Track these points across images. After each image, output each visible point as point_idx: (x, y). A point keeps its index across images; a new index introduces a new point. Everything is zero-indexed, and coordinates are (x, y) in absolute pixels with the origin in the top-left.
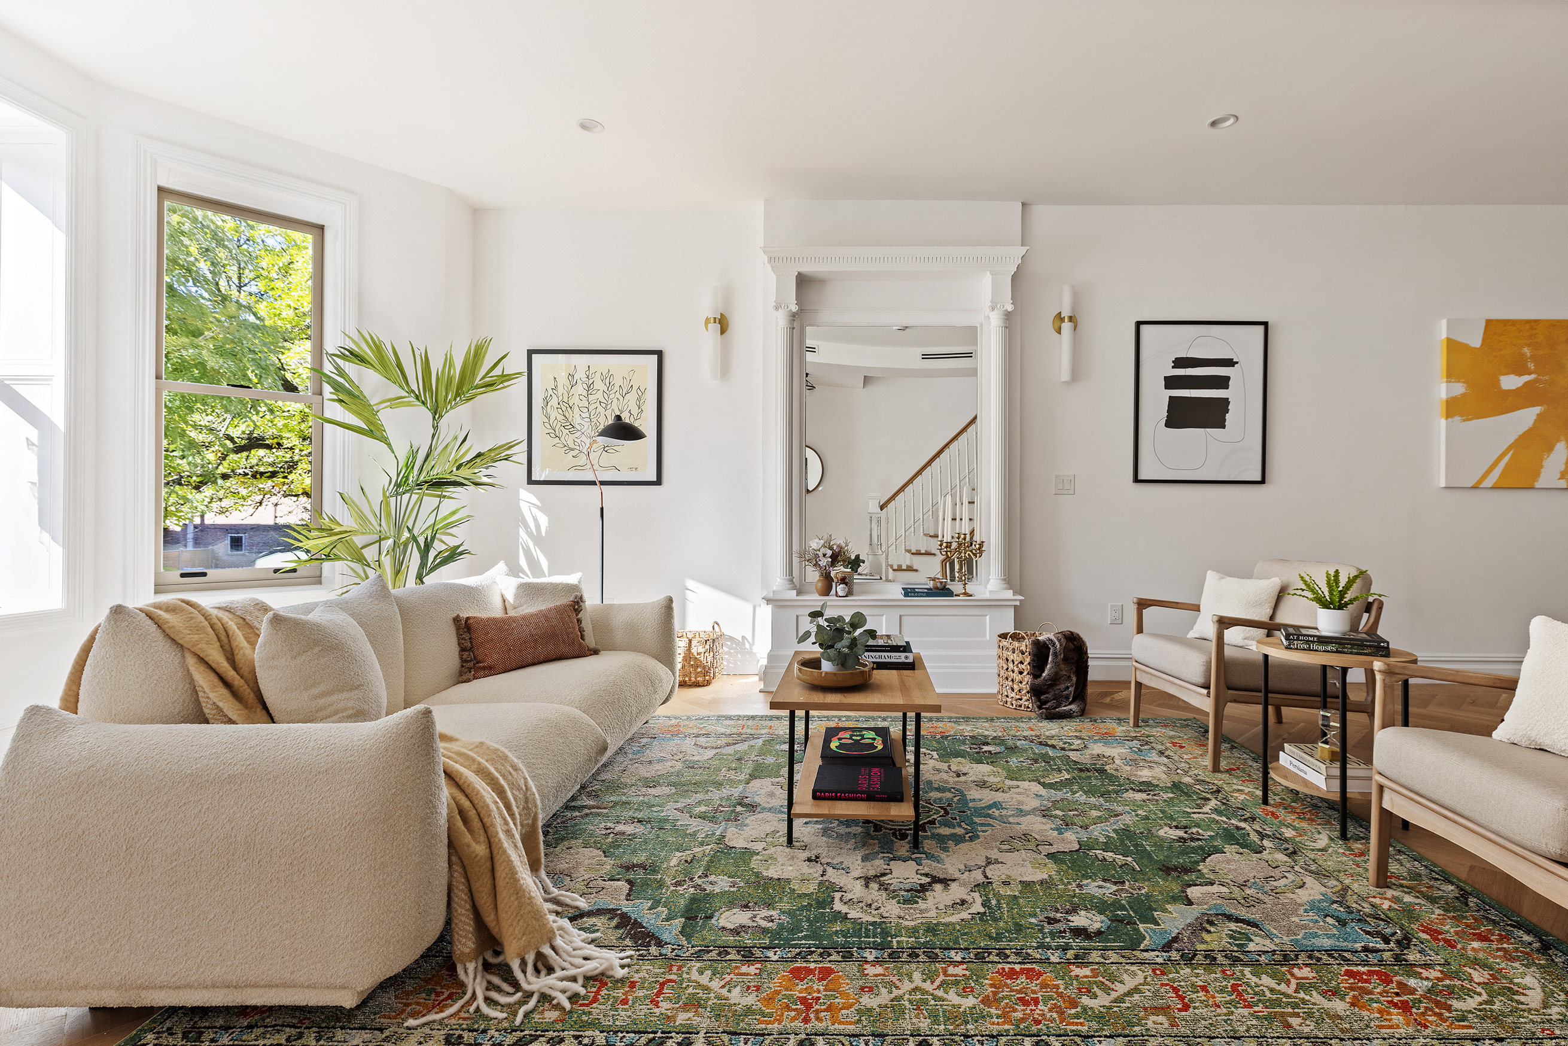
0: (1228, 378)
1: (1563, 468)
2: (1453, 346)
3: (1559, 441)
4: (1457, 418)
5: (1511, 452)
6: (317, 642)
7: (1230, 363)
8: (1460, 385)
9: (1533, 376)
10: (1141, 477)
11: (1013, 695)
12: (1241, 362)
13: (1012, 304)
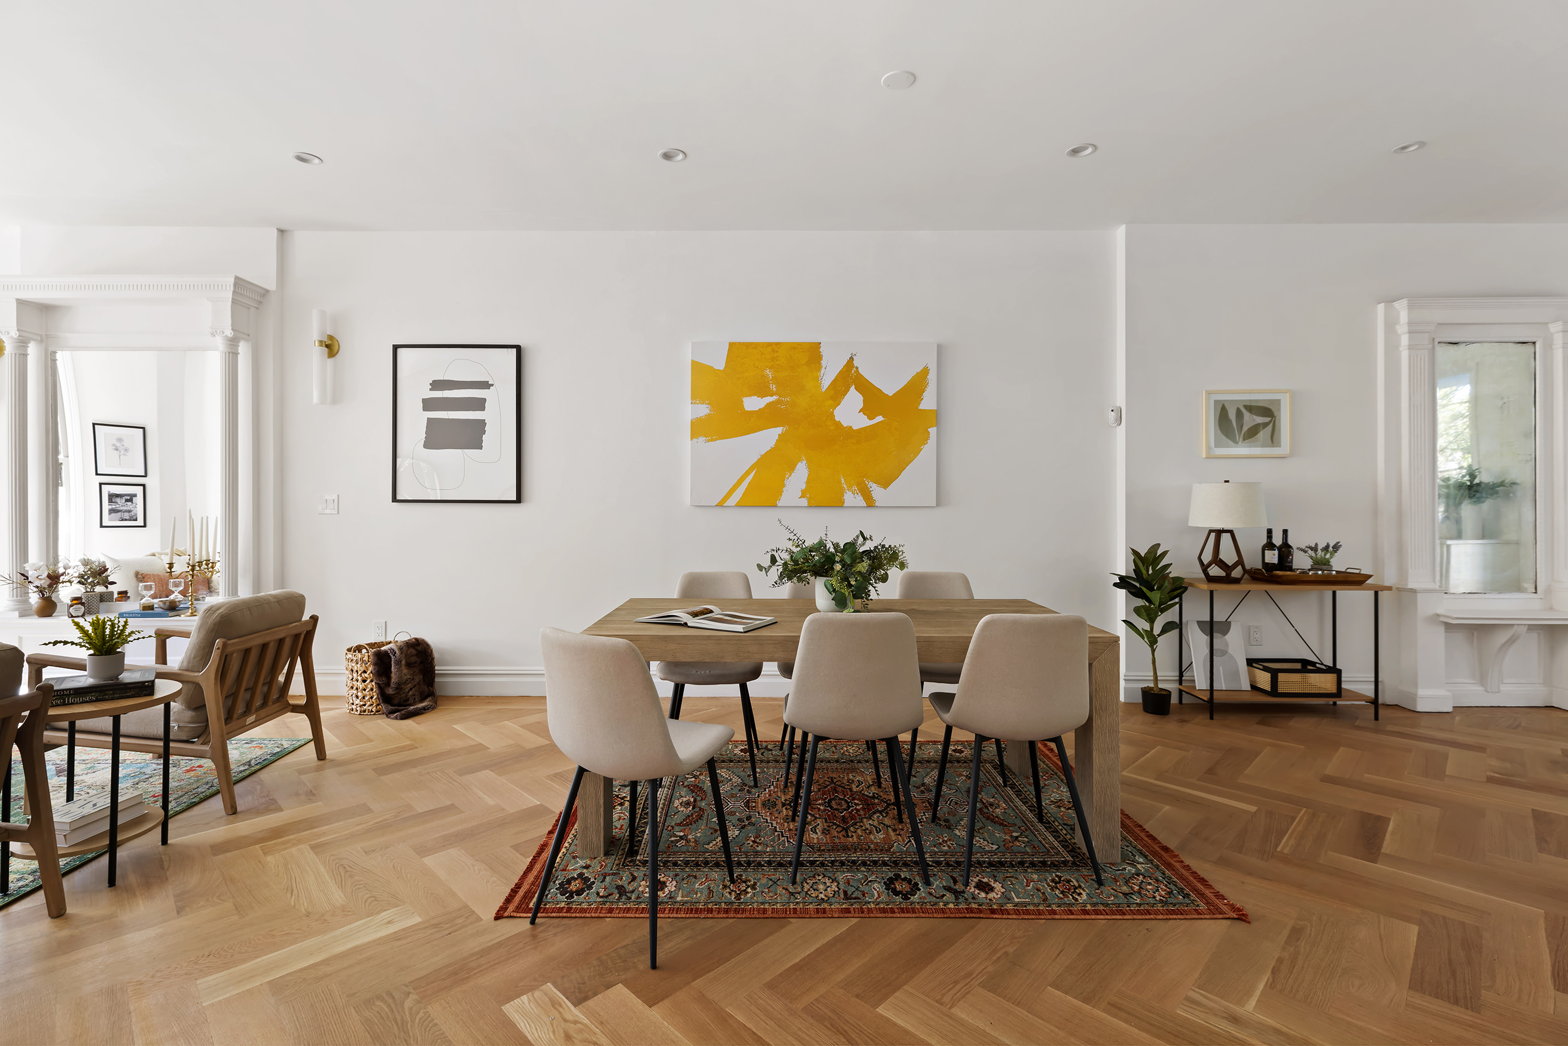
0: (484, 400)
1: (804, 486)
2: (697, 367)
3: (800, 460)
4: (702, 439)
5: (754, 471)
7: (485, 385)
8: (705, 406)
9: (775, 398)
10: (399, 497)
11: (357, 702)
12: (496, 384)
13: (232, 330)
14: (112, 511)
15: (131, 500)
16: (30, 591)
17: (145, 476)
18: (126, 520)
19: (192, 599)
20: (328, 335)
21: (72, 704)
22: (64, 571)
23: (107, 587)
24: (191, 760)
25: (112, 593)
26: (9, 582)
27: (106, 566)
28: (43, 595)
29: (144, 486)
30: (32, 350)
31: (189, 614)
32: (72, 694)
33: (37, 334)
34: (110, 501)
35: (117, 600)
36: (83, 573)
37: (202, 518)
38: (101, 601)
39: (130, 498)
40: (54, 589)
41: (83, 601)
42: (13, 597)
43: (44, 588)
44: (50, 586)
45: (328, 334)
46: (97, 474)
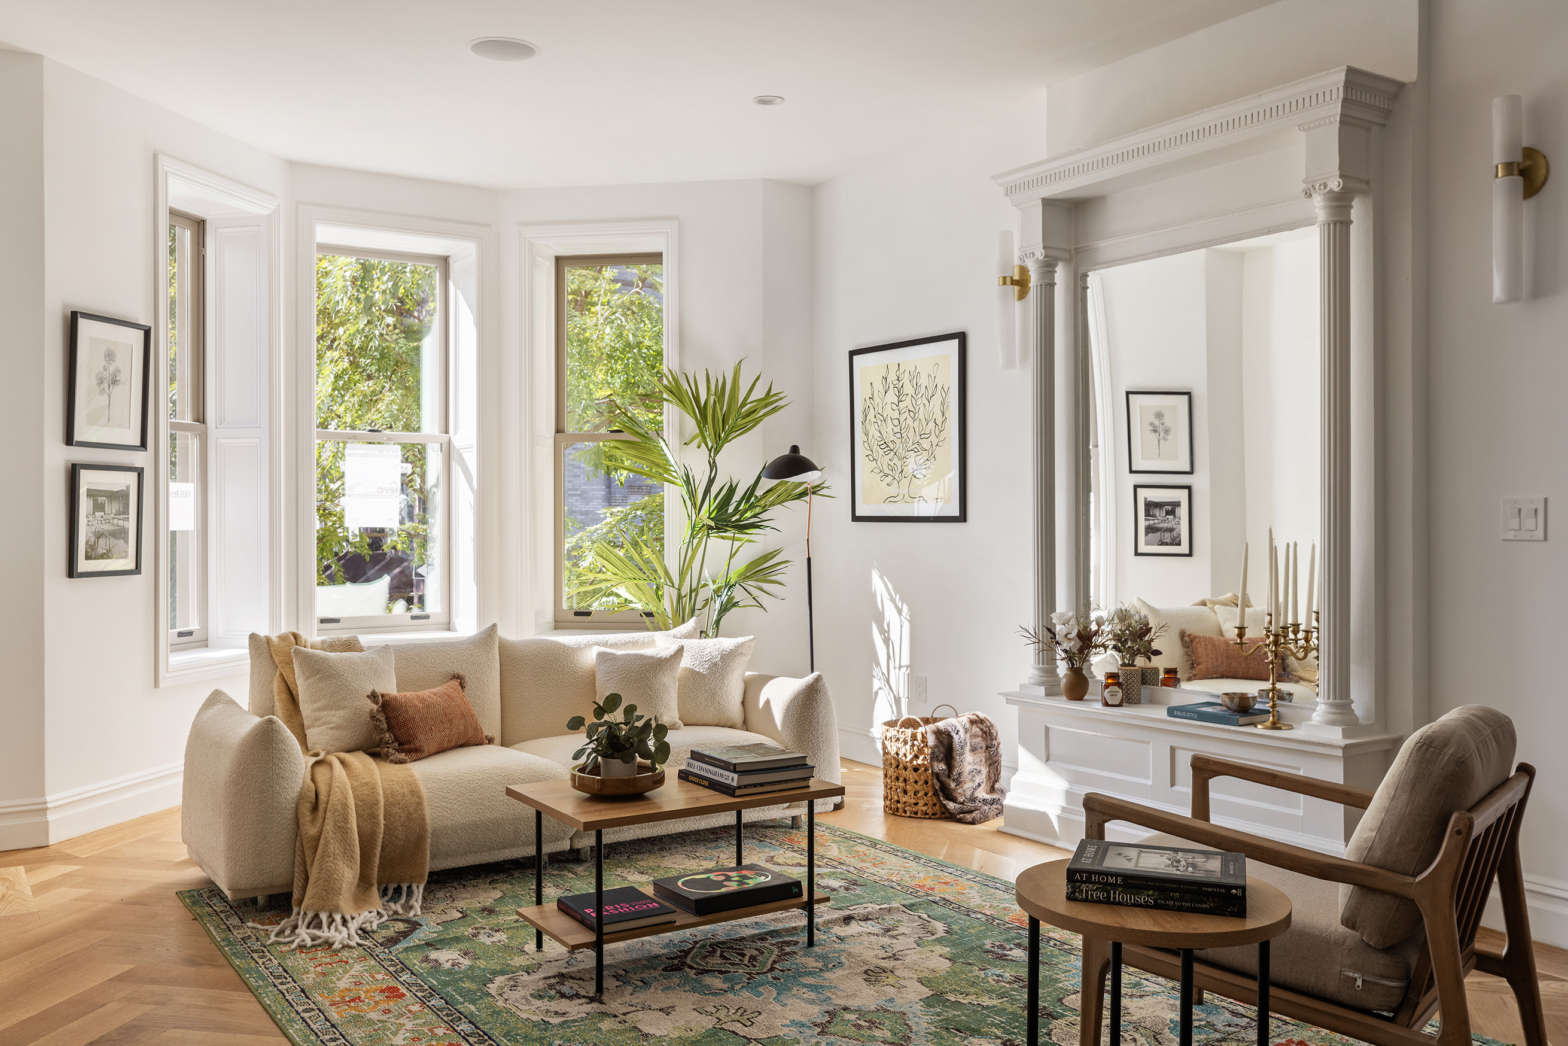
6: (318, 671)
13: (1340, 177)
14: (1150, 530)
15: (1172, 512)
16: (1058, 657)
17: (1191, 472)
18: (1167, 544)
19: (1273, 697)
20: (1523, 148)
21: (1120, 904)
22: (1096, 628)
23: (1149, 659)
24: (1287, 1023)
25: (1156, 670)
26: (1033, 640)
27: (1148, 623)
28: (1073, 664)
29: (1189, 488)
30: (1060, 275)
31: (1268, 724)
32: (1120, 886)
33: (1066, 250)
34: (1148, 514)
35: (1166, 683)
36: (1120, 633)
37: (1288, 545)
38: (1143, 684)
39: (1172, 508)
40: (1086, 657)
41: (1121, 680)
42: (1039, 664)
43: (1074, 653)
44: (1081, 650)
45: (1524, 145)
46: (1131, 472)
